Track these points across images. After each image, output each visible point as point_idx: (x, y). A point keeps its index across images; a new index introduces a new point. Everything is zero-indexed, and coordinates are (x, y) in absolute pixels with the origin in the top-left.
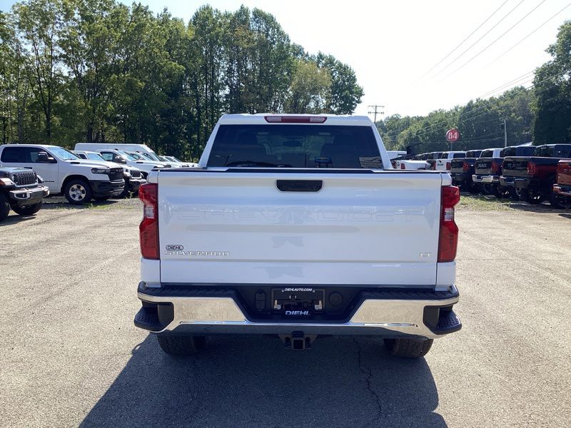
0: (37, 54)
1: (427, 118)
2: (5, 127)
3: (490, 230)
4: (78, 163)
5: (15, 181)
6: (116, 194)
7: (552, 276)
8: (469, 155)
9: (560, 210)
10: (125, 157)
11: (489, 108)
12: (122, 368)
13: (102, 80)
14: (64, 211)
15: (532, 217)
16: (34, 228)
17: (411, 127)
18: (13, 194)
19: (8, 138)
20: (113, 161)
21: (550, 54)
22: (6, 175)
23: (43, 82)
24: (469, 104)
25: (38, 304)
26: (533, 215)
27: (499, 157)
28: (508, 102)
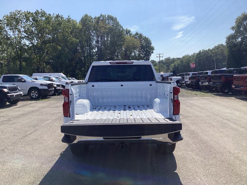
0: (15, 36)
1: (181, 58)
2: (2, 68)
3: (205, 105)
4: (35, 82)
5: (9, 90)
6: (50, 94)
7: (228, 122)
8: (198, 74)
9: (235, 96)
10: (54, 79)
11: (208, 53)
12: (57, 160)
13: (43, 46)
14: (29, 102)
15: (223, 99)
16: (17, 109)
17: (175, 62)
18: (8, 95)
19: (3, 72)
20: (49, 80)
21: (232, 30)
22: (5, 88)
23: (18, 48)
24: (199, 52)
25: (22, 138)
26: (224, 98)
27: (210, 75)
28: (216, 51)
